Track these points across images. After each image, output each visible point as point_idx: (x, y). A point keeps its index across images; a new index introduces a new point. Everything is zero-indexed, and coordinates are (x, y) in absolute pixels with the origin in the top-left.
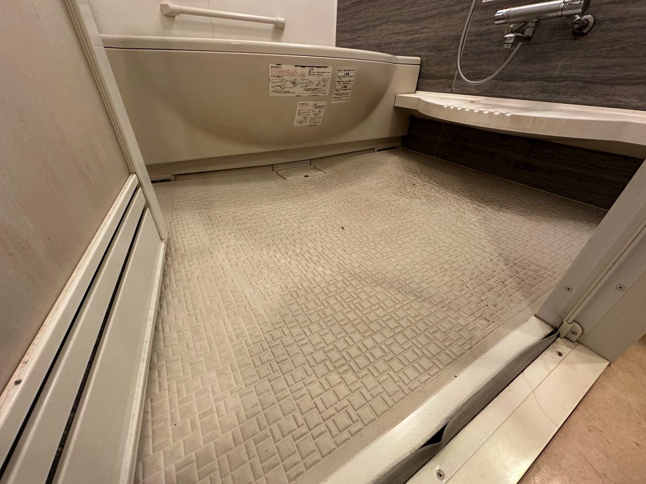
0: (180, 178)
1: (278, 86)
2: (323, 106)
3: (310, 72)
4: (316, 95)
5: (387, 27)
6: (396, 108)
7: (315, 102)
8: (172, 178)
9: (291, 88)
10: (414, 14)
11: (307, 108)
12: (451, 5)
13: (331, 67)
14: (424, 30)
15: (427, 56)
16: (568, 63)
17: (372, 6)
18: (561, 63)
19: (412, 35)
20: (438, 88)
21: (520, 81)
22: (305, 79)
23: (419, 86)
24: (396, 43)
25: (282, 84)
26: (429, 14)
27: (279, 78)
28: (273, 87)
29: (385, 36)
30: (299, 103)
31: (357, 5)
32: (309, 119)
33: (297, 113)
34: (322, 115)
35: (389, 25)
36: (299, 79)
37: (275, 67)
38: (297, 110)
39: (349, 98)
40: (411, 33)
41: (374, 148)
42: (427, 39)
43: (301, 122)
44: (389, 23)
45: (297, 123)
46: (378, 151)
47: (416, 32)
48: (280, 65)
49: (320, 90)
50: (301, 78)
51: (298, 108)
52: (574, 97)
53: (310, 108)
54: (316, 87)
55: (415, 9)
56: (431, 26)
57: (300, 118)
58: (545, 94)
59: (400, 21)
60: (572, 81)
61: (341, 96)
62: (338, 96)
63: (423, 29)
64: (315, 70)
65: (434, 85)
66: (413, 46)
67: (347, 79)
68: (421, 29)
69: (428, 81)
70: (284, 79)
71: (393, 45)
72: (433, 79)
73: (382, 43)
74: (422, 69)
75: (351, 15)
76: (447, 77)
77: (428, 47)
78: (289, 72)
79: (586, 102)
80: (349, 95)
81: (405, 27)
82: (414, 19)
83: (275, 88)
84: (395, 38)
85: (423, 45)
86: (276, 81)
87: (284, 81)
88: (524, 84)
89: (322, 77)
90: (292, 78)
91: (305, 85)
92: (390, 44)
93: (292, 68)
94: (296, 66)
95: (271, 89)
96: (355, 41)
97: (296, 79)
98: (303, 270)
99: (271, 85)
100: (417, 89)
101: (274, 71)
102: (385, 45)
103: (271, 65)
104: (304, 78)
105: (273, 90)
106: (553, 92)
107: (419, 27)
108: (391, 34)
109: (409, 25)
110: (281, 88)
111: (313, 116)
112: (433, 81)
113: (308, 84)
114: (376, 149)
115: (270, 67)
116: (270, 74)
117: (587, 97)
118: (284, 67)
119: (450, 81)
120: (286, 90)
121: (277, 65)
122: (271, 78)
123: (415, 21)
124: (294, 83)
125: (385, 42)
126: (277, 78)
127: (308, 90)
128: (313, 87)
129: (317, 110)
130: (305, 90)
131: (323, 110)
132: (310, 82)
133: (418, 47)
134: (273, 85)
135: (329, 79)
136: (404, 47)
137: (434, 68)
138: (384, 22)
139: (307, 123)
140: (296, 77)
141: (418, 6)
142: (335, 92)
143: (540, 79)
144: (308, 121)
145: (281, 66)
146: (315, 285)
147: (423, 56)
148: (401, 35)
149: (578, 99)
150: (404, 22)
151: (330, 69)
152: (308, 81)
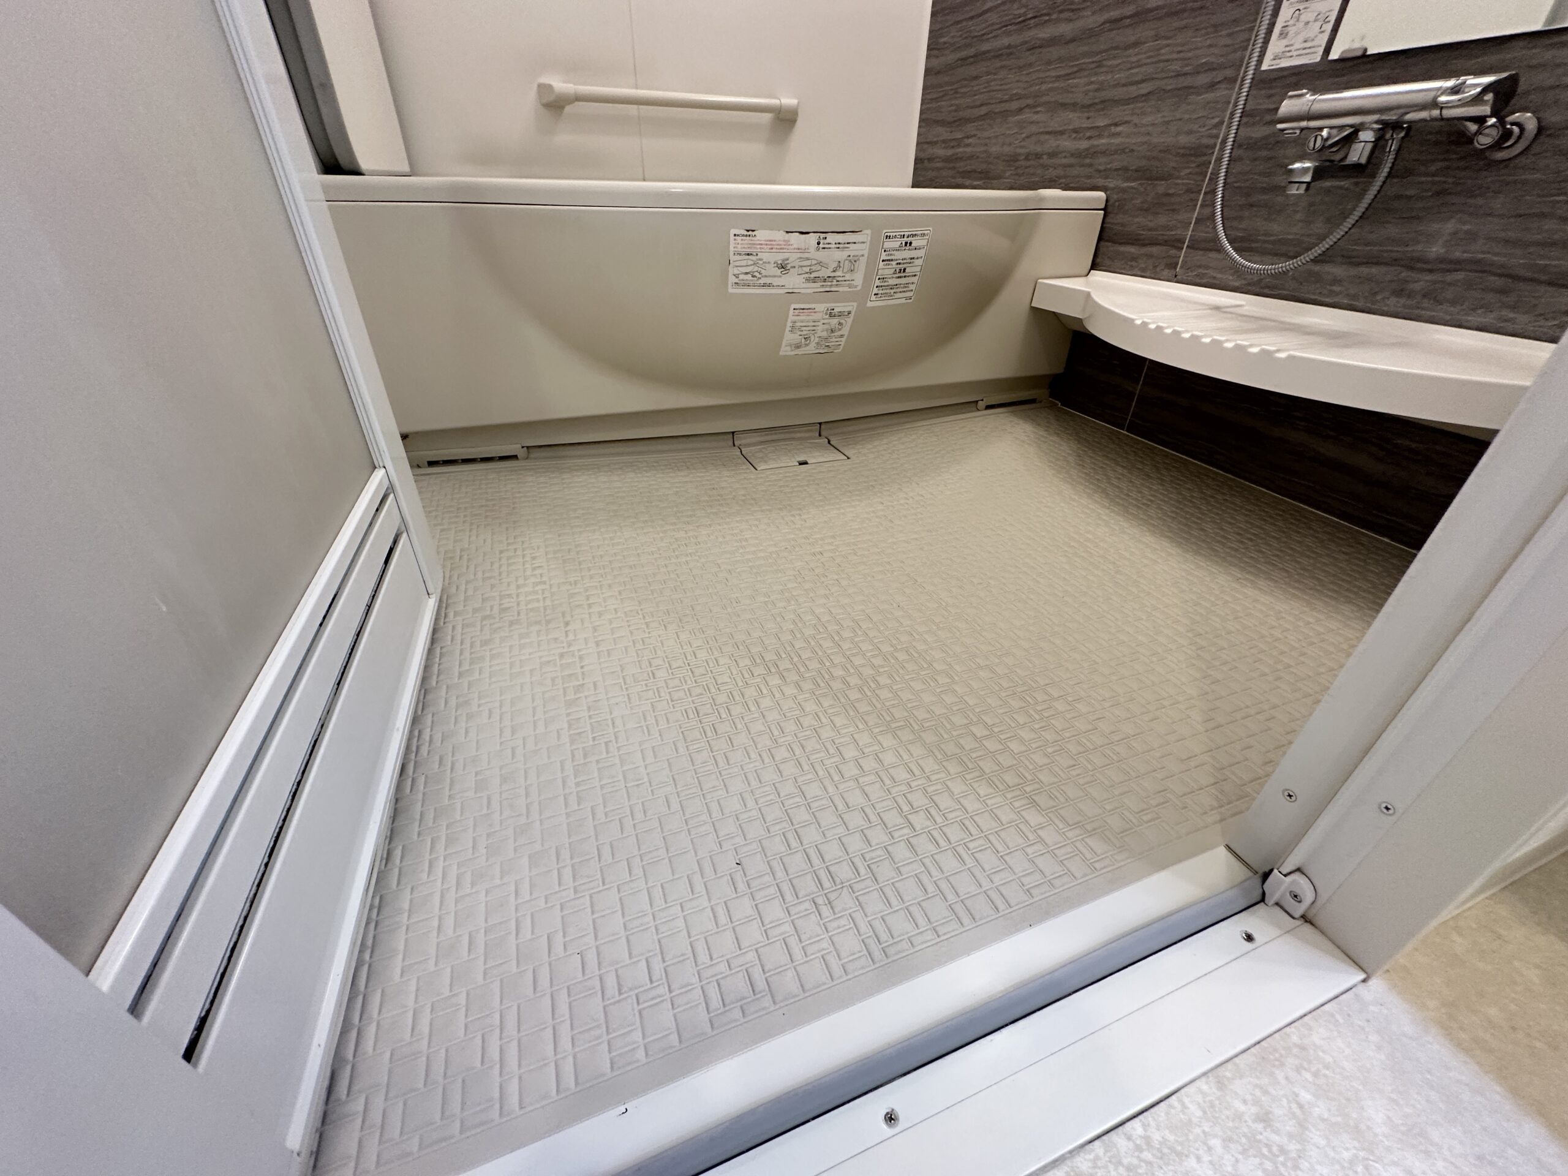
0: (535, 454)
1: (747, 273)
2: (849, 313)
3: (819, 243)
4: (832, 289)
5: (1035, 117)
6: (1036, 311)
7: (830, 305)
8: (521, 453)
9: (775, 276)
10: (1097, 90)
11: (811, 318)
12: (1185, 74)
13: (869, 232)
14: (1119, 129)
15: (1124, 190)
16: (1466, 227)
17: (1002, 67)
18: (1450, 226)
19: (1090, 138)
20: (1143, 266)
21: (1343, 264)
22: (808, 259)
23: (1098, 260)
24: (1053, 155)
25: (756, 269)
26: (1133, 91)
27: (750, 257)
28: (737, 276)
29: (1028, 137)
30: (793, 306)
31: (971, 64)
32: (814, 340)
33: (788, 329)
34: (845, 331)
35: (1037, 112)
36: (793, 258)
37: (743, 235)
38: (789, 320)
39: (911, 294)
40: (1088, 134)
41: (977, 402)
42: (1123, 151)
43: (798, 347)
44: (1039, 109)
45: (789, 348)
46: (988, 407)
47: (1099, 131)
48: (753, 231)
49: (843, 279)
50: (799, 255)
51: (791, 318)
52: (1479, 311)
53: (815, 317)
54: (832, 275)
55: (1101, 78)
56: (1136, 119)
57: (795, 338)
58: (1403, 301)
59: (1064, 106)
60: (1476, 271)
61: (892, 291)
62: (886, 289)
63: (1116, 125)
64: (831, 238)
65: (1134, 259)
66: (1091, 165)
67: (907, 254)
68: (1111, 125)
69: (1122, 248)
70: (760, 260)
71: (1045, 160)
72: (1132, 244)
73: (1020, 154)
74: (1108, 220)
75: (955, 86)
76: (1165, 243)
77: (1126, 169)
78: (770, 244)
79: (1510, 327)
80: (912, 287)
81: (1075, 119)
82: (1097, 101)
83: (742, 277)
84: (1052, 143)
85: (1116, 165)
86: (744, 263)
87: (761, 262)
88: (1353, 271)
89: (846, 253)
90: (779, 258)
91: (807, 269)
92: (1038, 156)
93: (779, 236)
94: (787, 232)
95: (732, 279)
96: (959, 146)
97: (788, 259)
98: (739, 680)
99: (732, 270)
100: (1094, 266)
101: (742, 244)
102: (1027, 159)
103: (733, 231)
104: (806, 255)
105: (737, 280)
106: (1424, 296)
107: (1106, 122)
108: (1042, 133)
109: (1086, 115)
110: (753, 276)
111: (825, 334)
112: (1132, 249)
113: (814, 268)
114: (981, 404)
115: (732, 236)
116: (731, 248)
117: (1511, 315)
118: (762, 235)
119: (1173, 252)
120: (762, 281)
121: (748, 231)
122: (733, 258)
123: (1099, 107)
124: (783, 267)
125: (1027, 150)
126: (747, 257)
127: (815, 280)
128: (825, 273)
129: (834, 321)
130: (808, 280)
131: (849, 322)
132: (820, 263)
133: (1101, 168)
134: (736, 272)
135: (863, 255)
136: (1071, 166)
137: (1136, 220)
138: (1028, 106)
139: (811, 348)
140: (786, 255)
141: (1107, 72)
142: (878, 283)
143: (1395, 262)
144: (812, 346)
145: (754, 233)
146: (756, 715)
147: (1113, 189)
148: (1065, 137)
149: (1489, 319)
150: (1074, 106)
151: (865, 236)
152: (814, 262)
